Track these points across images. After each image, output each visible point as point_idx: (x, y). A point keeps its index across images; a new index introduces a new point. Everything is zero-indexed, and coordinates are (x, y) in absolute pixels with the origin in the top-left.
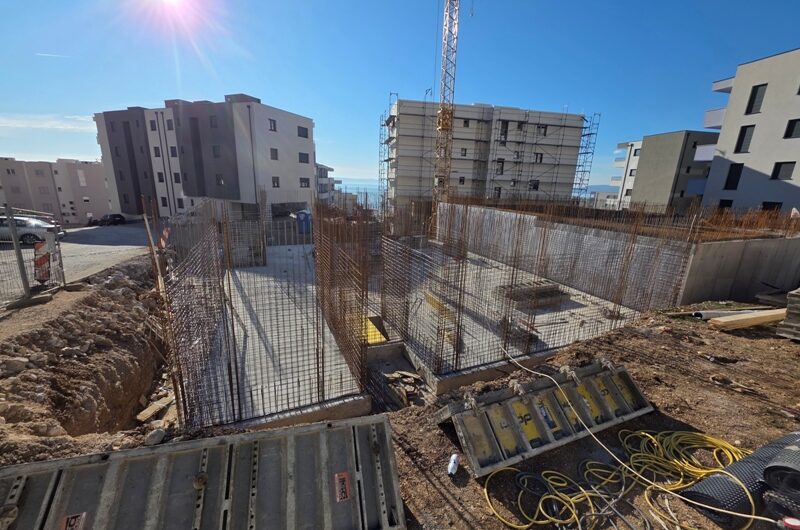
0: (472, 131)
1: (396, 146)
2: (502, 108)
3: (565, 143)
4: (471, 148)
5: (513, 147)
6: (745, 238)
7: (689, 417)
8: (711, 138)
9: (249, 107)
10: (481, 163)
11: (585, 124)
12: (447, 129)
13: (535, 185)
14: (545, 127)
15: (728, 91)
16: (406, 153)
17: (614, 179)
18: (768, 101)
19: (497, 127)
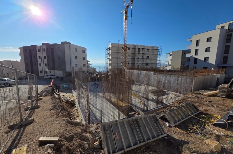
0: (130, 51)
1: (111, 55)
2: (138, 45)
3: (154, 53)
4: (131, 55)
5: (141, 55)
6: (204, 76)
7: (208, 112)
8: (189, 52)
9: (69, 45)
10: (133, 59)
11: (159, 49)
12: (125, 51)
13: (147, 64)
14: (149, 49)
15: (191, 41)
16: (113, 57)
17: (166, 62)
18: (200, 43)
19: (137, 50)
